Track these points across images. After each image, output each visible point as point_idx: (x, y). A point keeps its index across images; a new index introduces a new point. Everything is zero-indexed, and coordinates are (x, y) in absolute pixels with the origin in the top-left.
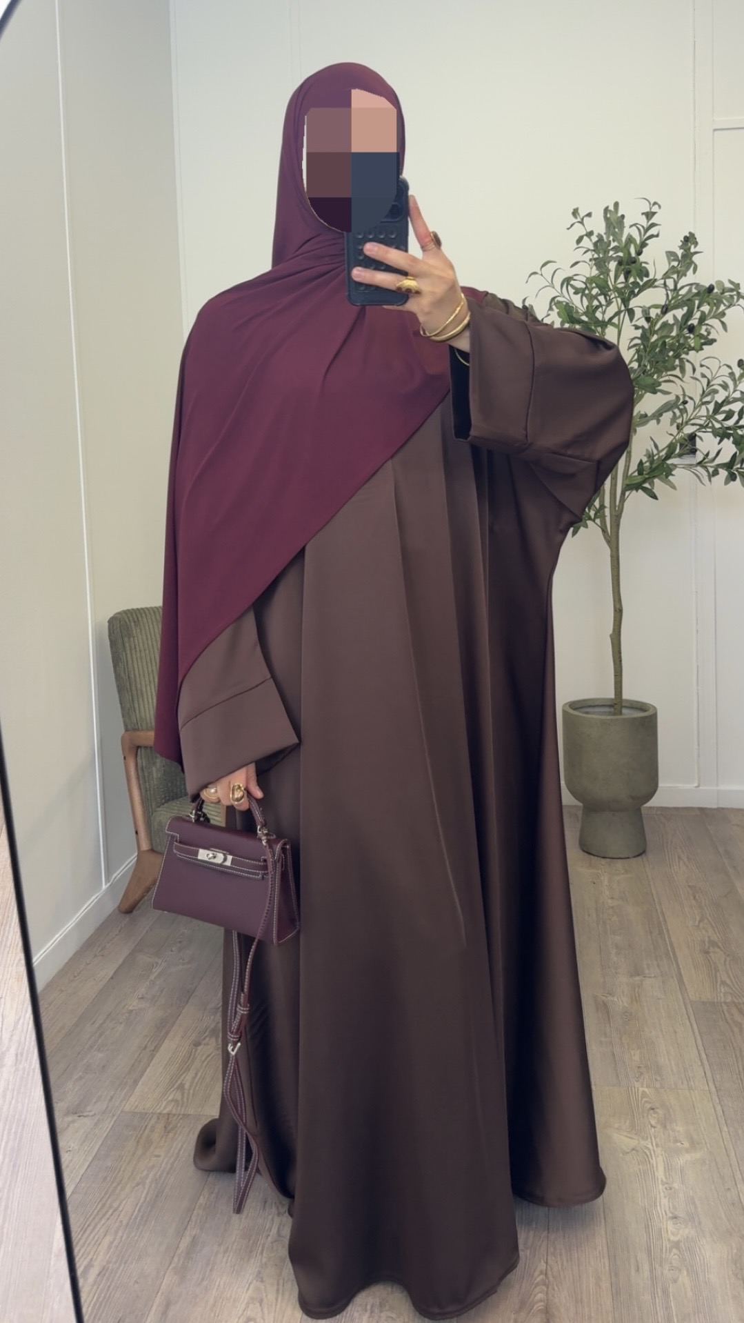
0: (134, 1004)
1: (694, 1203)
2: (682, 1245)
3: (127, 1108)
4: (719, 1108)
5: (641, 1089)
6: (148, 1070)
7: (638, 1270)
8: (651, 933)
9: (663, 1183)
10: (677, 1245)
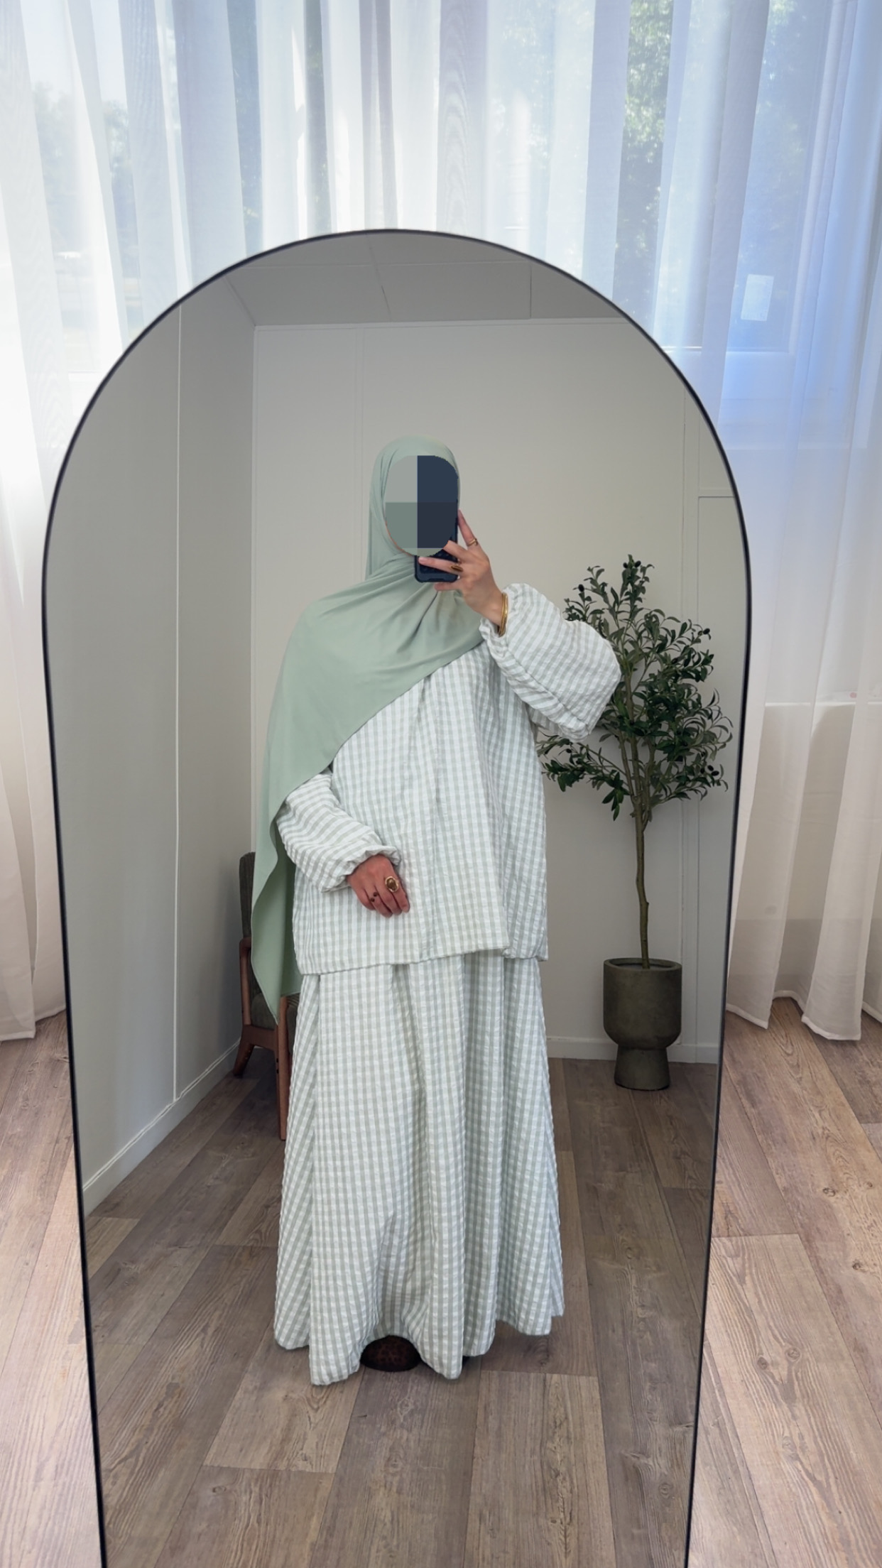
0: (210, 1181)
1: (658, 1299)
2: (647, 1320)
3: (218, 1243)
4: (681, 1251)
5: (621, 1238)
6: (230, 1222)
7: (614, 1331)
8: (634, 1145)
9: (635, 1288)
10: (644, 1319)
